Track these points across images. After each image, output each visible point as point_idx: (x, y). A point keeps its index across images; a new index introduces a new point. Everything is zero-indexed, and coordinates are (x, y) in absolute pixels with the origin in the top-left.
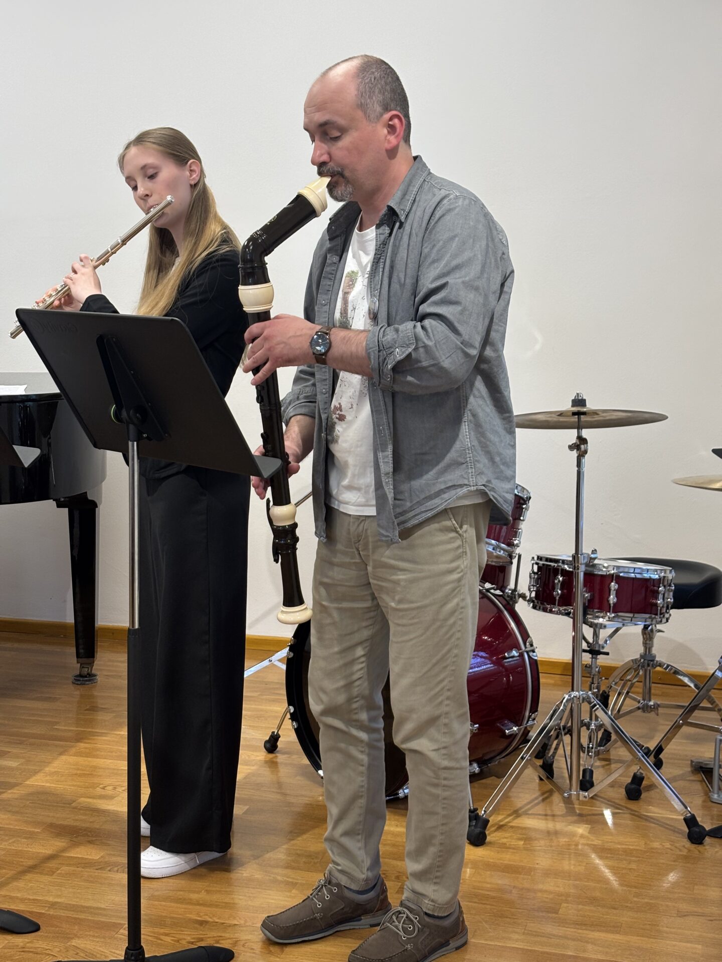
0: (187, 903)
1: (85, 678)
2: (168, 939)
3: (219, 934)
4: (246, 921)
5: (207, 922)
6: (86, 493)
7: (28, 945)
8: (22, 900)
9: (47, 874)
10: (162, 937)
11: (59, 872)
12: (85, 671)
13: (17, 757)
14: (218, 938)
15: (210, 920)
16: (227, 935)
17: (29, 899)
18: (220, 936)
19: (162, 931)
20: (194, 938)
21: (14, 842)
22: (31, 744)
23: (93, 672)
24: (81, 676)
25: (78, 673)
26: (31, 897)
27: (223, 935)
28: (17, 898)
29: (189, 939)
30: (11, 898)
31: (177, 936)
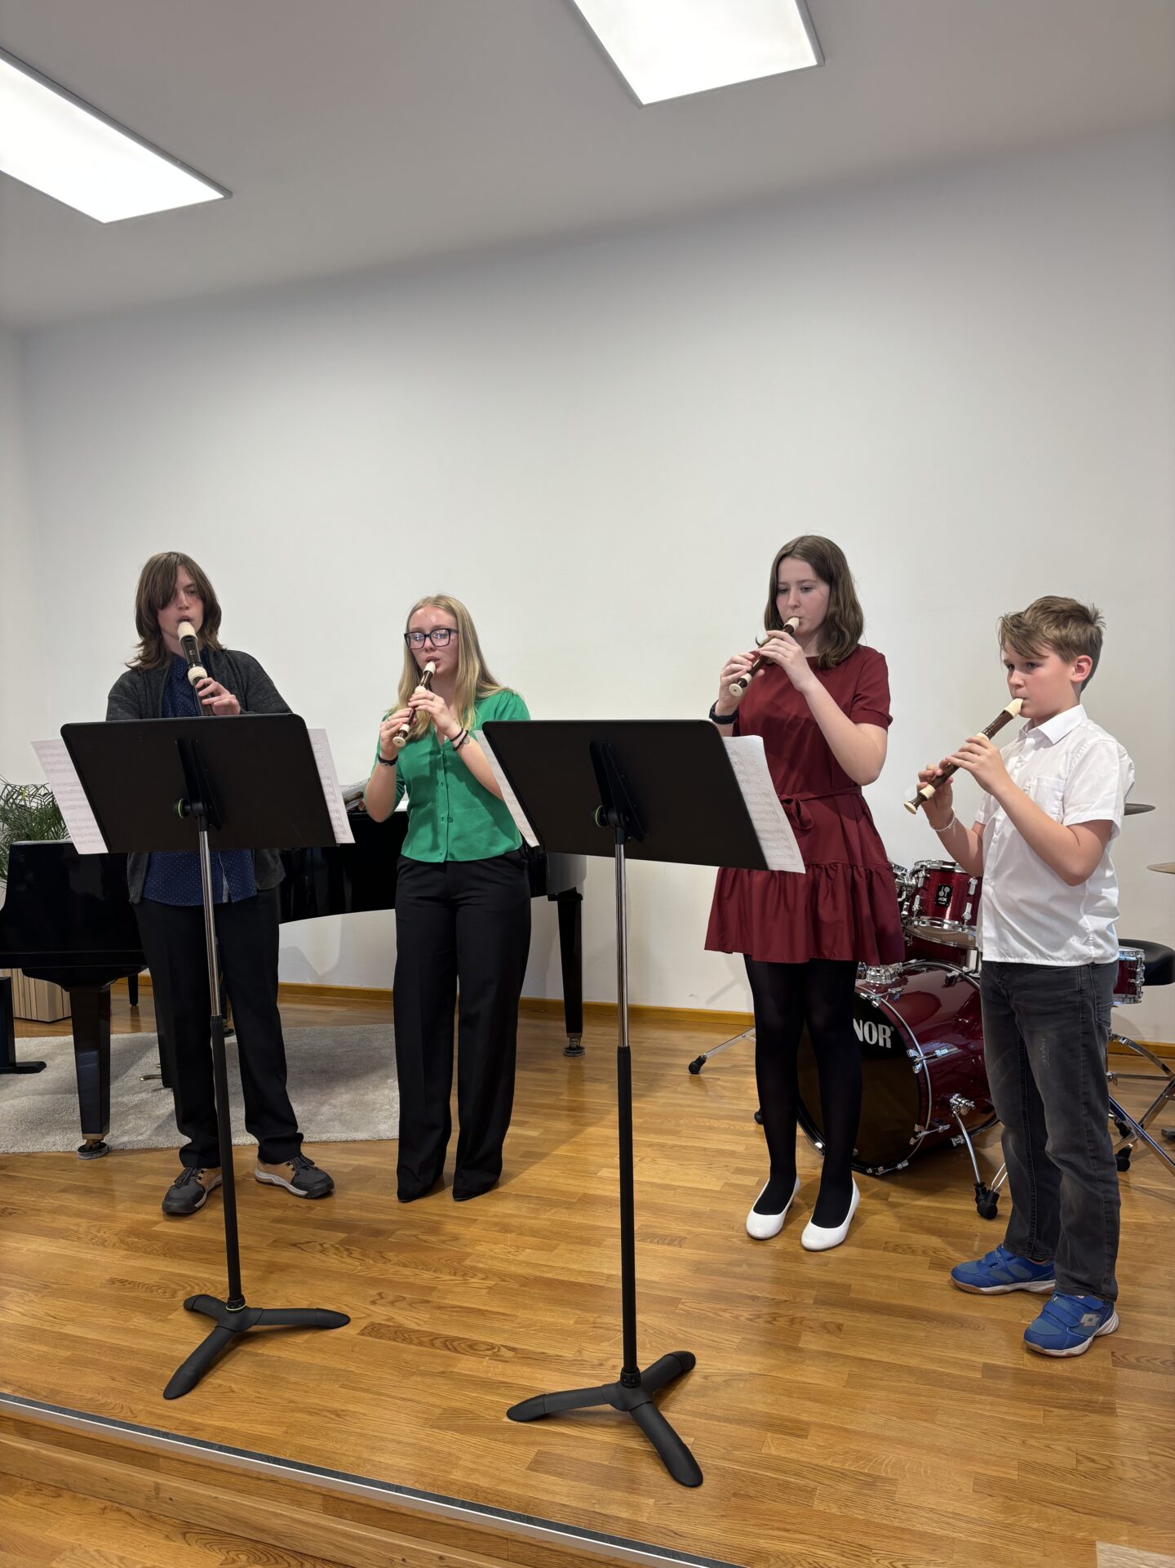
0: (734, 1277)
1: (574, 1051)
2: (727, 1315)
3: (774, 1311)
4: (795, 1299)
5: (758, 1297)
6: (575, 888)
7: (598, 1320)
8: (580, 1272)
9: (595, 1246)
10: (721, 1313)
11: (605, 1243)
12: (575, 1044)
13: (535, 1127)
14: (774, 1315)
15: (759, 1295)
16: (782, 1312)
17: (585, 1272)
18: (776, 1313)
19: (718, 1306)
20: (751, 1315)
21: (555, 1212)
22: (545, 1114)
23: (582, 1045)
24: (570, 1048)
25: (568, 1045)
26: (587, 1269)
27: (777, 1311)
28: (574, 1270)
29: (746, 1315)
30: (569, 1270)
31: (735, 1312)
